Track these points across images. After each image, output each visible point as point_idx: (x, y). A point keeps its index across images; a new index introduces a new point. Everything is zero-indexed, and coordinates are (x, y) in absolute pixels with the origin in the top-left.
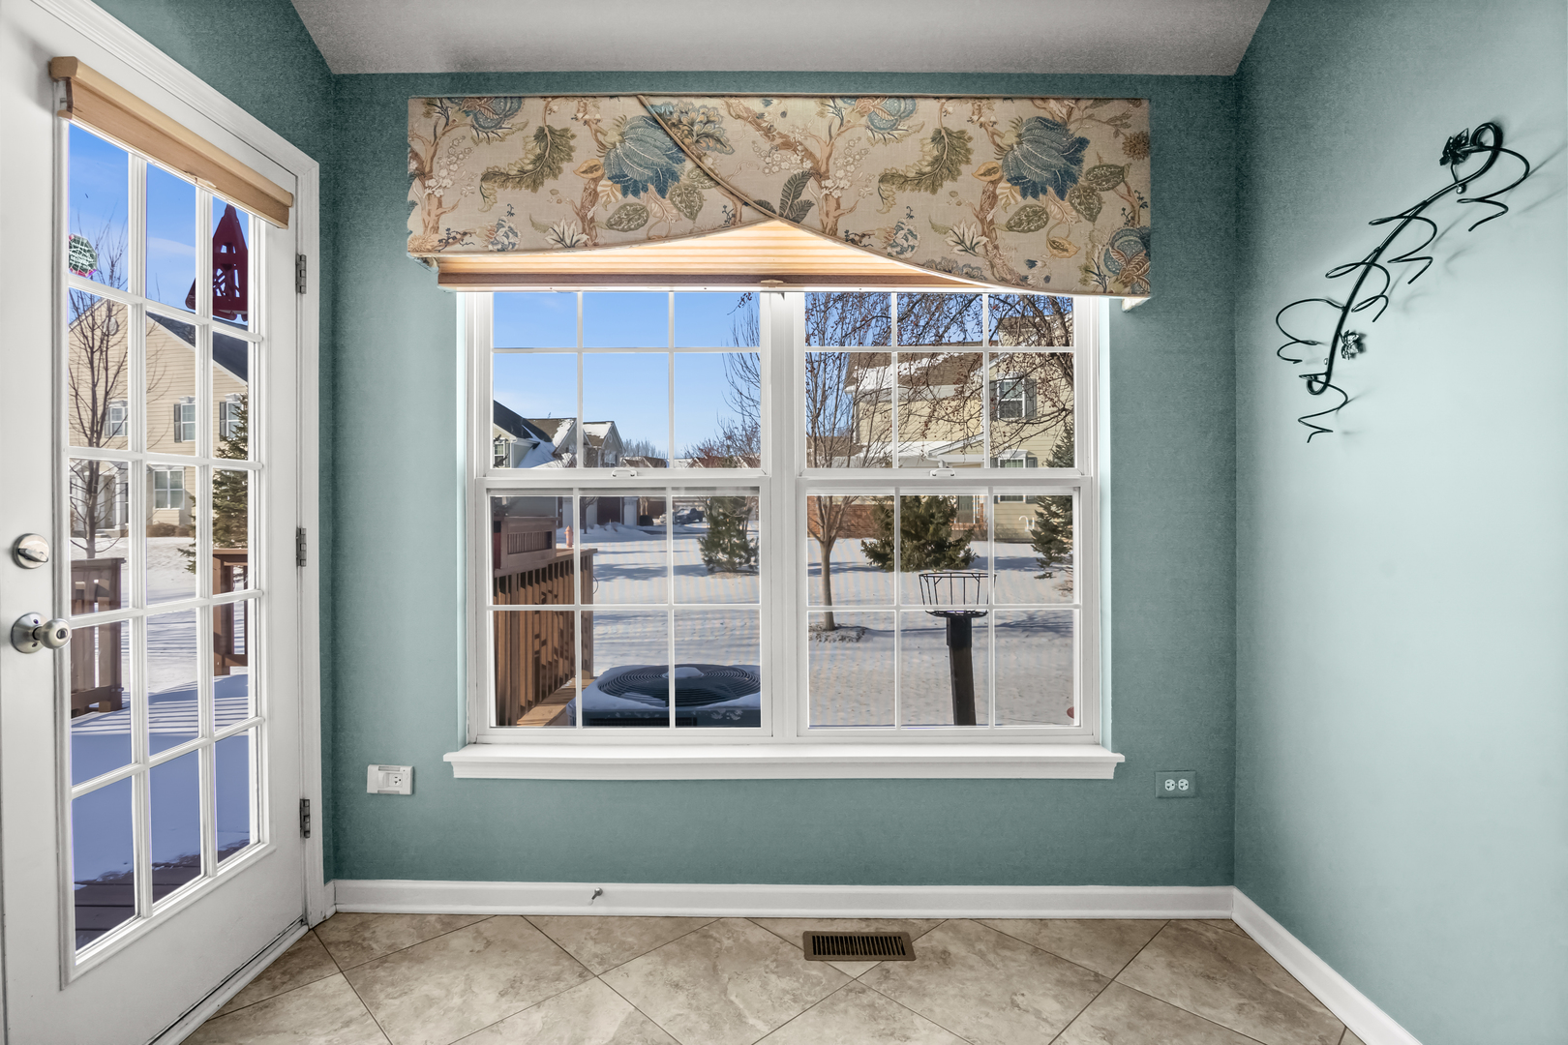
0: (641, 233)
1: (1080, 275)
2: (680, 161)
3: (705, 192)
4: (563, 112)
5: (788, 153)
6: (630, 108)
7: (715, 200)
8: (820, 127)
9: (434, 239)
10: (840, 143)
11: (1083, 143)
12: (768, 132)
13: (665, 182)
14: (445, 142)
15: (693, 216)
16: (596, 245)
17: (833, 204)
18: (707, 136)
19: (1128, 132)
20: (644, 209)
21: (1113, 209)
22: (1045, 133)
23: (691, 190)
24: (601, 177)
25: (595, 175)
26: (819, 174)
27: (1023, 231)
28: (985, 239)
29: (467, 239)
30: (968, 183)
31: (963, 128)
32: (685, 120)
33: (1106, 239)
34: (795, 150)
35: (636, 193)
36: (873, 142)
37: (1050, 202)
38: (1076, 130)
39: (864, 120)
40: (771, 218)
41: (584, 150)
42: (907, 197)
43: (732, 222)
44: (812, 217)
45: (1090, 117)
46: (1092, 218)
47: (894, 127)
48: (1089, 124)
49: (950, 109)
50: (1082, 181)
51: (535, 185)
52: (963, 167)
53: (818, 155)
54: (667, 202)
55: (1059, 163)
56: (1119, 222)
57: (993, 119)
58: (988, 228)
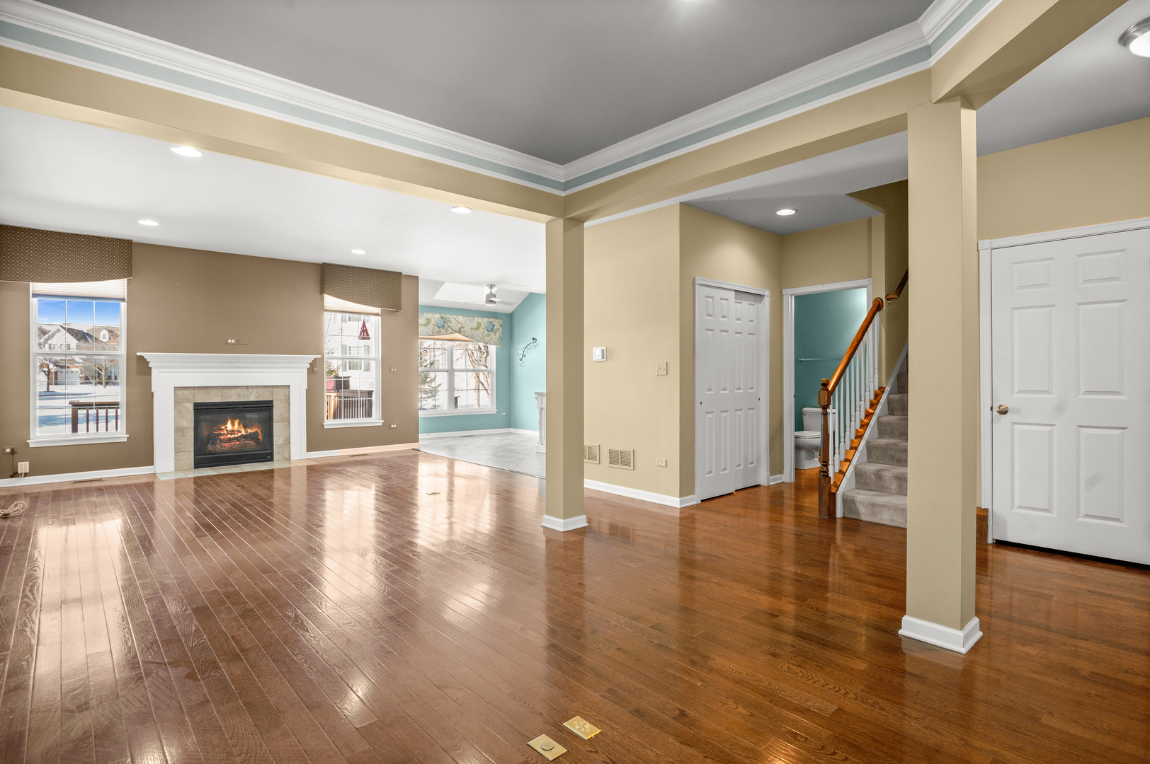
0: (440, 334)
1: (494, 342)
2: (446, 324)
6: (438, 316)
7: (450, 330)
8: (463, 320)
10: (466, 323)
11: (495, 325)
12: (457, 320)
13: (444, 327)
15: (447, 332)
16: (434, 335)
17: (465, 331)
18: (449, 320)
19: (499, 323)
20: (441, 331)
21: (498, 334)
22: (491, 323)
23: (447, 328)
25: (434, 325)
26: (463, 327)
27: (488, 337)
28: (483, 338)
30: (481, 330)
31: (480, 321)
32: (446, 317)
33: (497, 338)
34: (460, 323)
35: (440, 328)
36: (470, 323)
37: (491, 333)
38: (494, 323)
39: (468, 319)
40: (457, 333)
42: (474, 331)
43: (452, 333)
44: (462, 333)
45: (495, 321)
46: (496, 335)
47: (472, 321)
49: (479, 318)
50: (494, 330)
52: (481, 327)
53: (463, 324)
54: (444, 330)
55: (492, 327)
56: (499, 336)
57: (484, 321)
58: (483, 336)
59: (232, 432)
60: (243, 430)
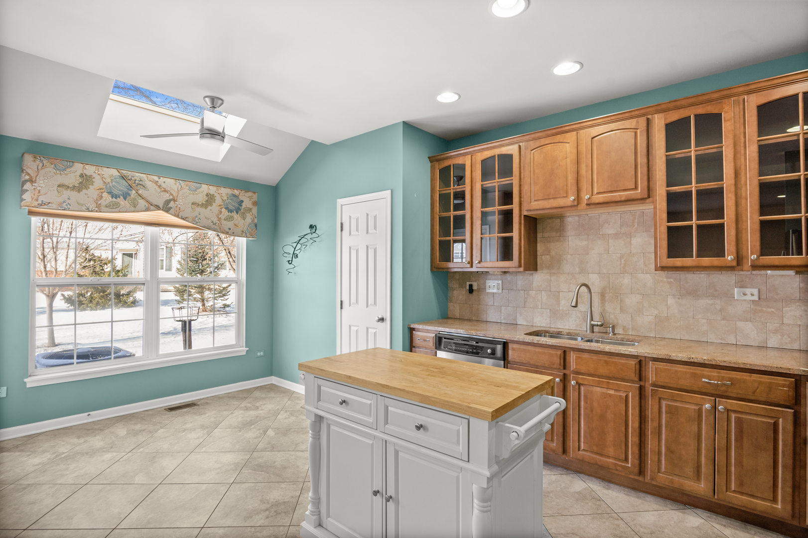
0: (117, 210)
1: (241, 233)
2: (131, 190)
3: (139, 200)
4: (90, 170)
5: (166, 193)
6: (114, 172)
7: (142, 203)
8: (175, 187)
9: (36, 203)
10: (181, 193)
11: (242, 201)
12: (160, 186)
13: (126, 196)
14: (42, 172)
15: (135, 207)
16: (100, 212)
17: (178, 208)
18: (140, 185)
19: (253, 200)
20: (119, 203)
21: (249, 218)
22: (234, 198)
23: (134, 199)
24: (104, 192)
25: (102, 191)
26: (174, 200)
27: (228, 221)
28: (218, 222)
29: (50, 205)
30: (215, 208)
31: (213, 193)
32: (133, 179)
33: (247, 225)
34: (168, 193)
35: (116, 198)
36: (190, 194)
37: (234, 214)
38: (241, 198)
39: (187, 187)
40: (159, 210)
41: (98, 182)
42: (199, 209)
43: (147, 210)
44: (172, 211)
45: (244, 195)
46: (244, 220)
47: (196, 191)
48: (244, 197)
49: (210, 188)
50: (242, 210)
51: (79, 191)
52: (213, 203)
53: (174, 195)
54: (126, 202)
55: (237, 205)
56: (250, 221)
57: (221, 192)
58: (219, 219)
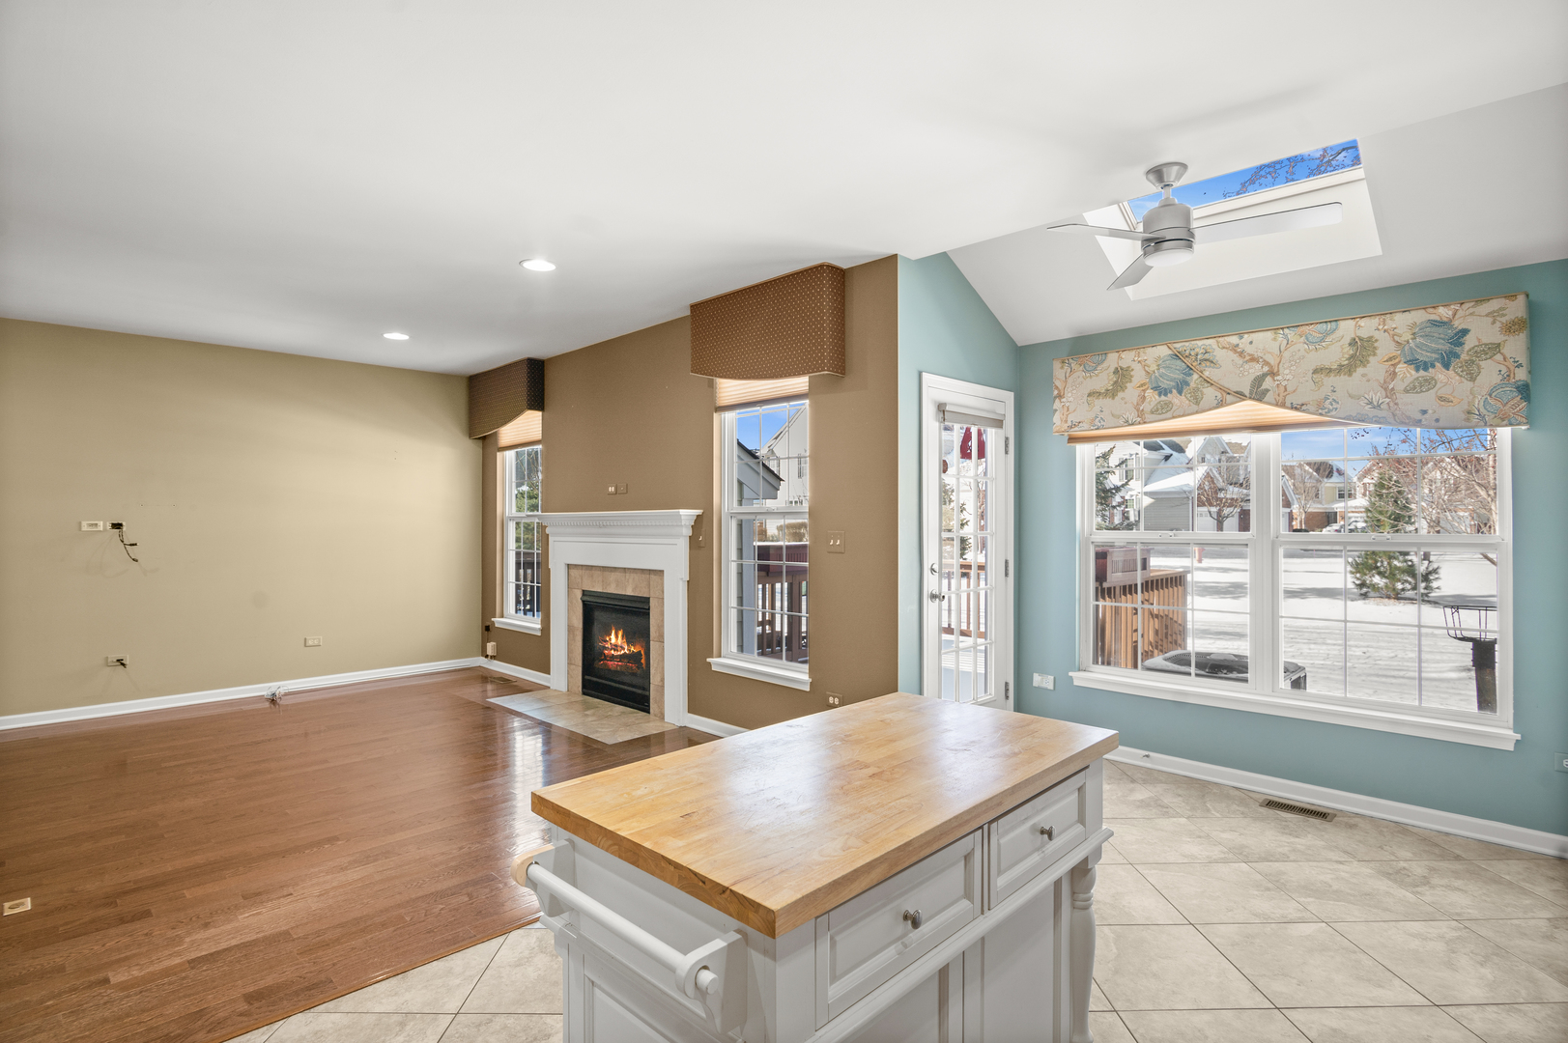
0: (1169, 415)
1: (1463, 416)
2: (1191, 375)
3: (1205, 390)
4: (1127, 358)
5: (1254, 364)
6: (1163, 351)
7: (1210, 393)
8: (1274, 347)
9: (1065, 426)
10: (1286, 354)
11: (1465, 332)
12: (1241, 354)
13: (1182, 388)
14: (1070, 380)
15: (1197, 403)
16: (1145, 423)
17: (1282, 389)
18: (1206, 360)
19: (1504, 320)
20: (1170, 402)
21: (1490, 373)
22: (1435, 329)
23: (1197, 390)
24: (1147, 388)
25: (1144, 387)
26: (1272, 374)
27: (1417, 392)
28: (1388, 400)
29: (1081, 425)
30: (1376, 368)
31: (1371, 334)
32: (1193, 353)
33: (1485, 391)
34: (1258, 362)
35: (1166, 395)
36: (1308, 351)
37: (1439, 373)
38: (1458, 324)
39: (1303, 339)
40: (1244, 400)
41: (1138, 375)
42: (1331, 381)
43: (1221, 404)
44: (1269, 397)
45: (1471, 314)
46: (1473, 379)
47: (1323, 340)
48: (1470, 319)
49: (1362, 324)
50: (1464, 357)
51: (1113, 396)
52: (1371, 359)
53: (1272, 363)
54: (1183, 397)
55: (1447, 347)
56: (1496, 379)
57: (1394, 326)
58: (1390, 393)
59: (615, 647)
60: (626, 647)
